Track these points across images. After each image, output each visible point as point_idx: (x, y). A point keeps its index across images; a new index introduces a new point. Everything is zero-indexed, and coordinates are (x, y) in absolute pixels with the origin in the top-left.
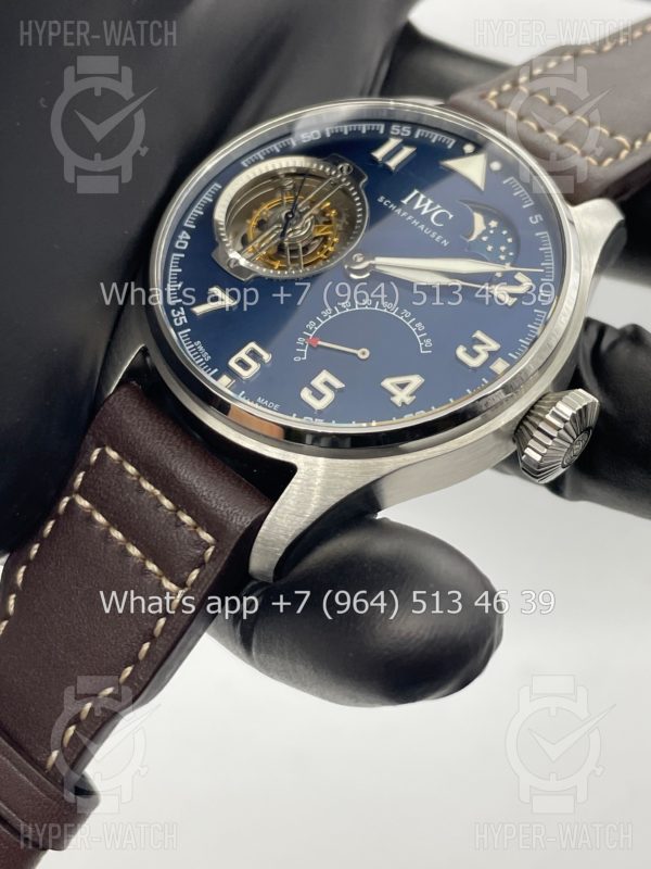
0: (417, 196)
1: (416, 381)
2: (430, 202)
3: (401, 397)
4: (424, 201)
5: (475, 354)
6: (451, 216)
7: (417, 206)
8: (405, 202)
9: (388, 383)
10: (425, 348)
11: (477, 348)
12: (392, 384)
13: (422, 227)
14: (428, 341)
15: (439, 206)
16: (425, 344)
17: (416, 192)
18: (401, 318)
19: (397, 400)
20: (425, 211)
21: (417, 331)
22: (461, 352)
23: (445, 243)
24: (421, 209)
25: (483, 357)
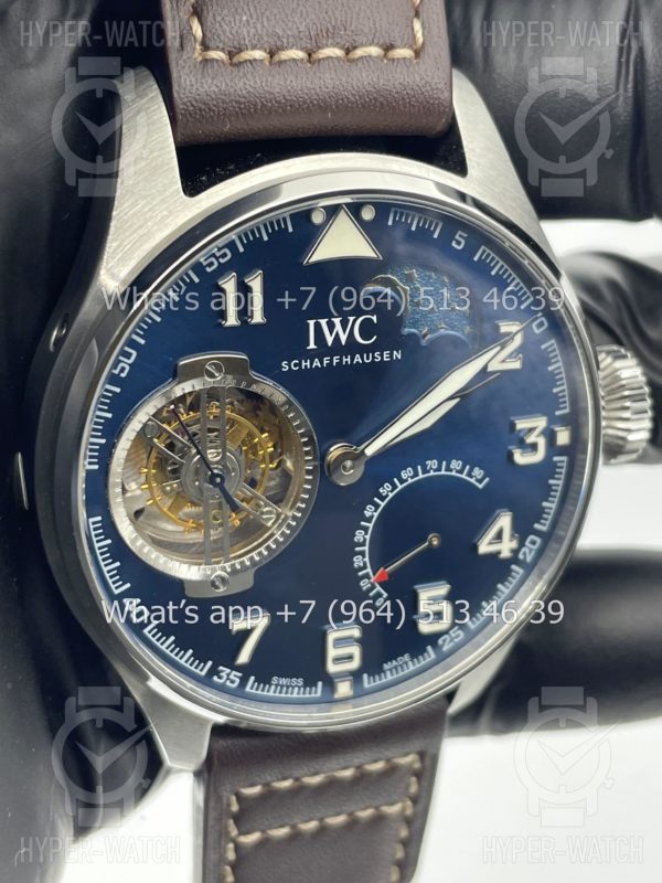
0: (318, 327)
1: (504, 521)
2: (337, 321)
3: (506, 548)
4: (331, 326)
5: (534, 447)
6: (374, 318)
7: (330, 340)
8: (312, 346)
9: (484, 547)
10: (480, 481)
11: (530, 439)
12: (490, 543)
13: (357, 359)
14: (478, 472)
15: (351, 319)
16: (477, 477)
17: (312, 323)
18: (432, 473)
19: (506, 554)
20: (343, 338)
21: (457, 472)
22: (520, 458)
23: (397, 355)
24: (337, 338)
25: (542, 442)
